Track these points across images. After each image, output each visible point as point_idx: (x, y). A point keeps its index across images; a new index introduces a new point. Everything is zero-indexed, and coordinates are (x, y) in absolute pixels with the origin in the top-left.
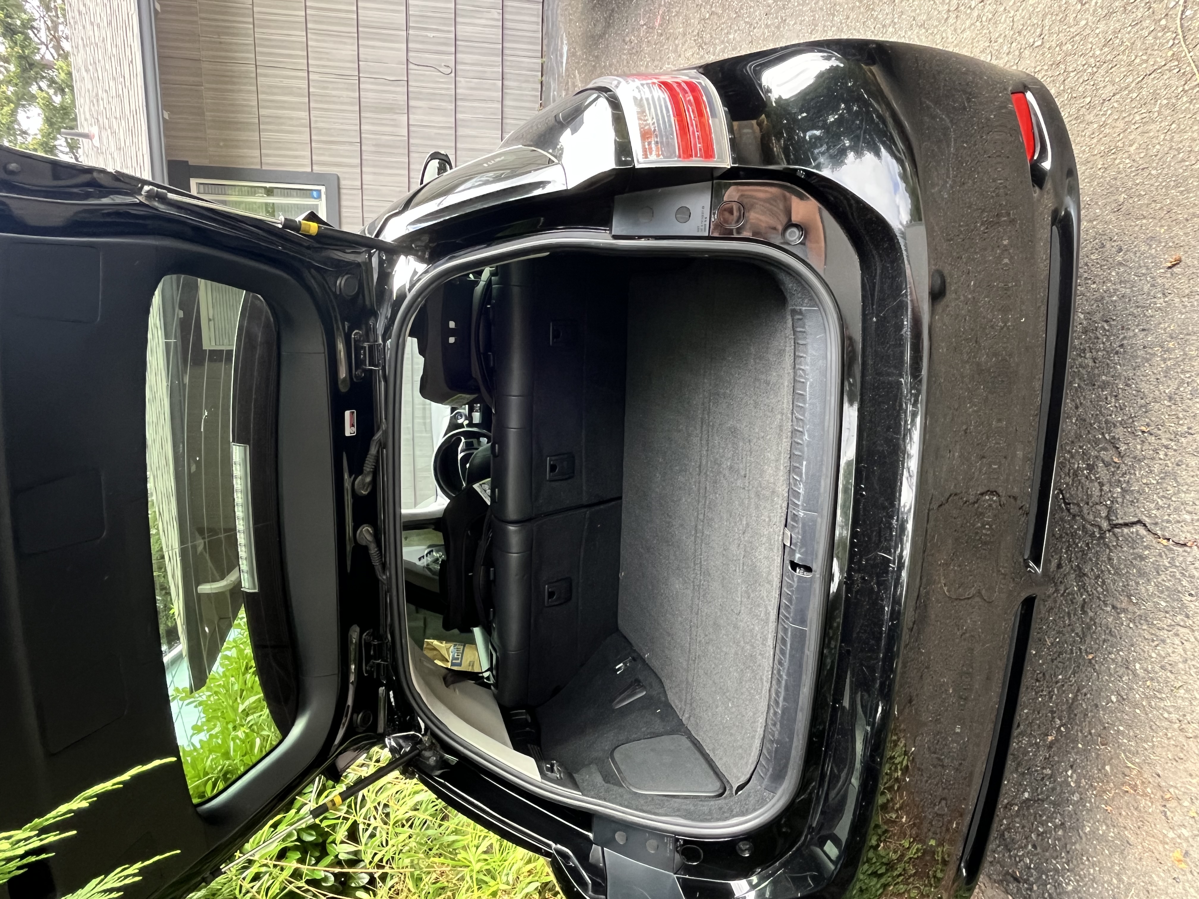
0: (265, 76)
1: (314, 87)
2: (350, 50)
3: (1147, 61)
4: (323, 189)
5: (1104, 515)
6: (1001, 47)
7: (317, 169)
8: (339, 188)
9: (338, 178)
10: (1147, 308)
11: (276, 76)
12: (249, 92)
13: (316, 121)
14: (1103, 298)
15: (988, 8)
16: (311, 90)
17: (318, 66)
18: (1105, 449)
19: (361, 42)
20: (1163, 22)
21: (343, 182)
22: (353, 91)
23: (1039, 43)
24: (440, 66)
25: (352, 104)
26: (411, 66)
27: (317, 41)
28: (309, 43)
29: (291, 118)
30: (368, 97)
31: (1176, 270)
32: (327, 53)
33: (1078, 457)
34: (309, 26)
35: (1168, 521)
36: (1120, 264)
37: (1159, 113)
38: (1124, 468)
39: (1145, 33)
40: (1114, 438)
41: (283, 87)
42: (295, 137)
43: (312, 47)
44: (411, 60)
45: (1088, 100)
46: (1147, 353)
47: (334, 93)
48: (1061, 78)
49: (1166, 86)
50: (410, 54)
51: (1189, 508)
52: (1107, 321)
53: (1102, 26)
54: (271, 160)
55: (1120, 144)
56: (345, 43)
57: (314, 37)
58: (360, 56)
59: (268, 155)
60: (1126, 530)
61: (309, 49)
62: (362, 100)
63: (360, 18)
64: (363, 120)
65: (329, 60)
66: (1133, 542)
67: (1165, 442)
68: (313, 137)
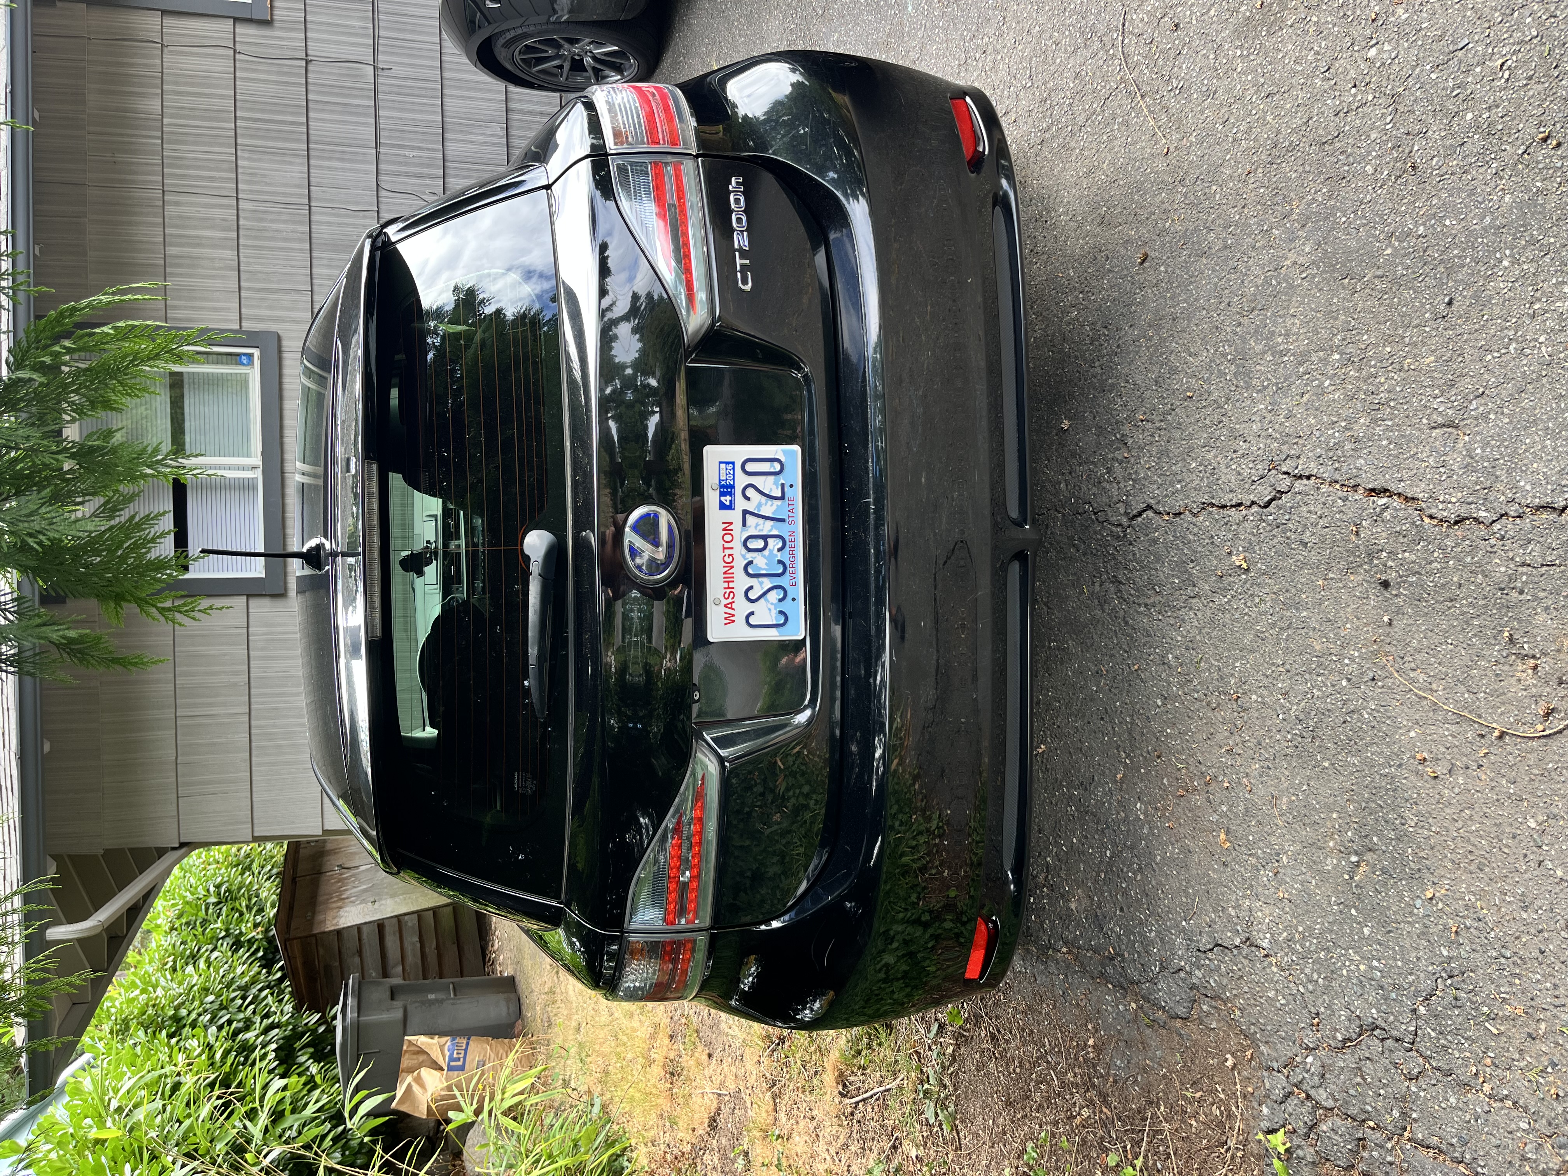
0: (177, 204)
1: (245, 218)
2: (297, 171)
3: (1105, 87)
4: (256, 352)
5: (1122, 511)
6: (1003, 92)
7: (247, 326)
8: (280, 351)
9: (279, 338)
10: (1130, 305)
11: (192, 204)
12: (155, 225)
13: (248, 263)
14: (1101, 306)
15: (989, 58)
16: (241, 223)
17: (251, 192)
18: (1119, 449)
19: (312, 162)
20: (1111, 52)
21: (285, 343)
22: (301, 223)
23: (1029, 84)
24: (424, 193)
25: (300, 240)
26: (383, 193)
27: (249, 159)
28: (240, 163)
29: (212, 259)
30: (321, 232)
31: (1146, 264)
32: (265, 176)
33: (1100, 464)
34: (239, 141)
35: (1166, 496)
36: (1109, 271)
37: (1118, 129)
38: (1132, 460)
39: (1101, 62)
40: (1123, 435)
41: (201, 219)
42: (218, 284)
43: (242, 167)
44: (383, 185)
45: (1070, 128)
46: (1136, 346)
47: (275, 226)
48: (1049, 112)
49: (1120, 106)
50: (381, 177)
51: (1179, 478)
52: (1106, 327)
53: (1071, 61)
54: (180, 314)
55: (1096, 163)
56: (290, 163)
57: (246, 155)
58: (312, 179)
59: (175, 308)
60: (1140, 519)
61: (240, 170)
62: (313, 235)
63: (311, 132)
64: (315, 262)
65: (266, 184)
66: (1147, 528)
67: (1158, 424)
68: (242, 284)
